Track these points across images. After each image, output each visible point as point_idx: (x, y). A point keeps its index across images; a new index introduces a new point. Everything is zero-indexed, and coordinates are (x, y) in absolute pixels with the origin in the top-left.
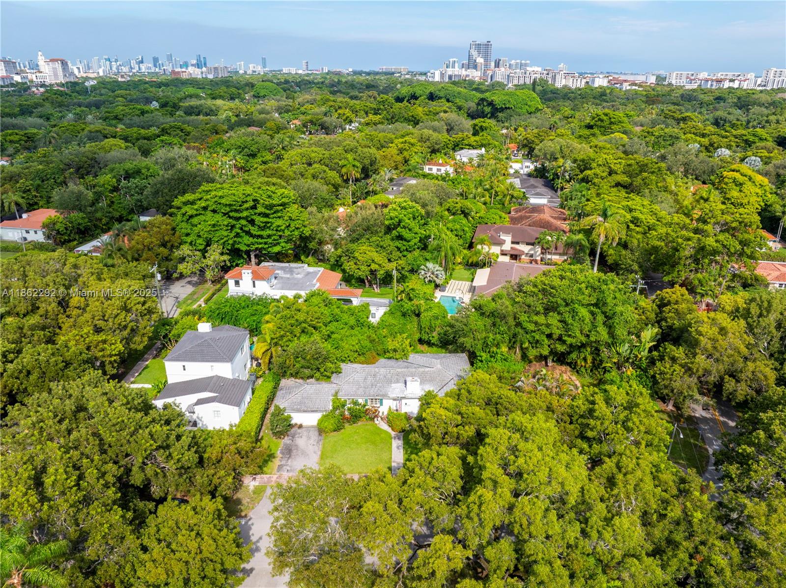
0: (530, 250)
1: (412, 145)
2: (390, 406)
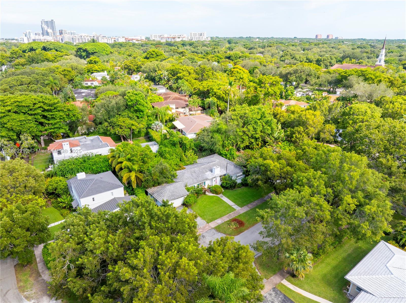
0: (184, 110)
1: (69, 72)
2: (208, 184)
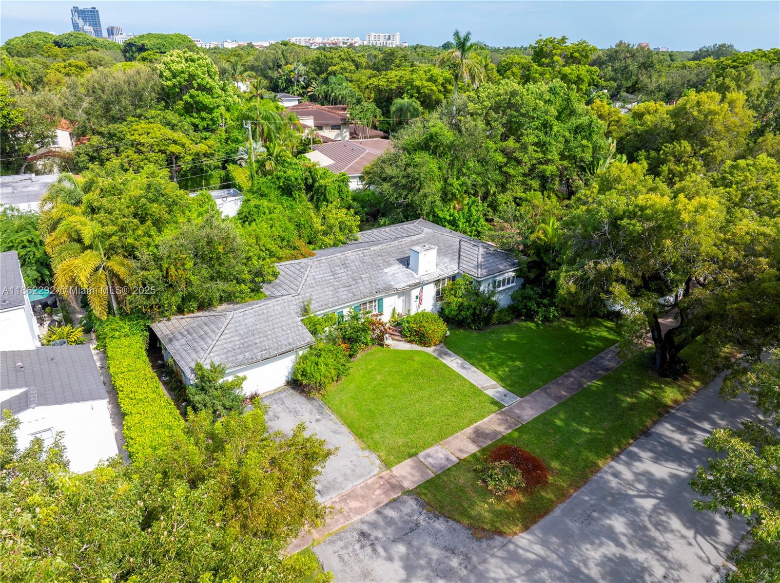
0: (337, 135)
2: (394, 310)
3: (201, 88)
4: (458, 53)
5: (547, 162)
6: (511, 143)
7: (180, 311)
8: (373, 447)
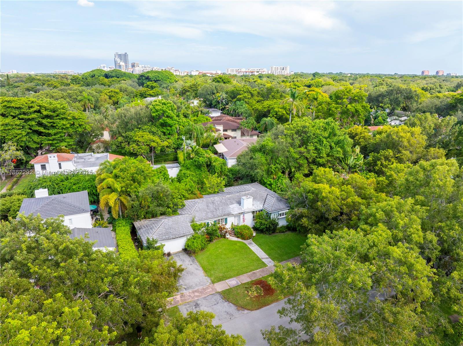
0: (234, 134)
1: (116, 93)
2: (232, 223)
3: (168, 117)
4: (291, 100)
5: (320, 157)
6: (302, 149)
7: (145, 218)
8: (210, 276)
